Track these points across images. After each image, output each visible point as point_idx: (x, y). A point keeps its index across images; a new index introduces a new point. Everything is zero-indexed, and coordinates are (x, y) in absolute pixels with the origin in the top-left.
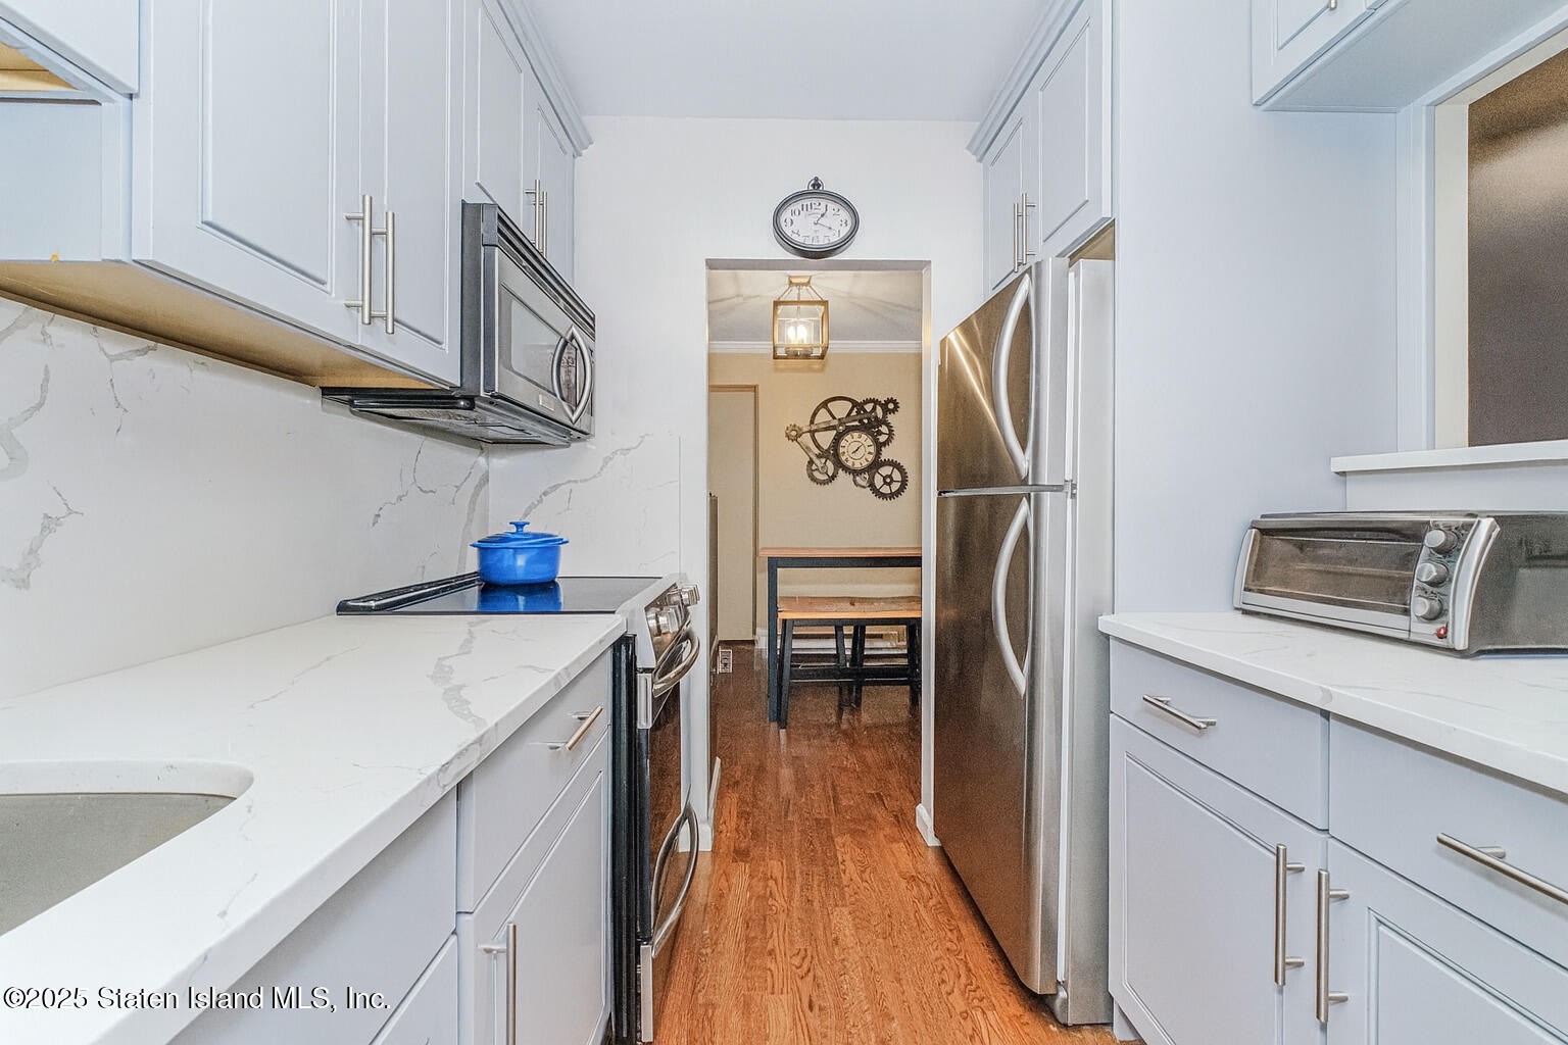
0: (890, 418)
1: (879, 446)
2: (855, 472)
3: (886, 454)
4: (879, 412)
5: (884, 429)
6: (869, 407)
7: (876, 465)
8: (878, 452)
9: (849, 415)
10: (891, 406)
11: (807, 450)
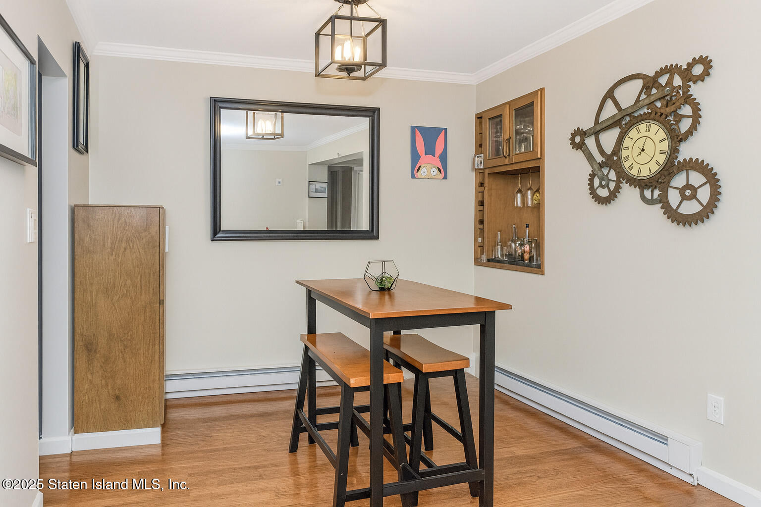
0: (696, 91)
1: (676, 139)
2: (642, 184)
3: (687, 152)
4: (678, 81)
5: (687, 110)
6: (663, 80)
7: (670, 168)
8: (674, 151)
9: (638, 100)
10: (698, 70)
11: (590, 157)
